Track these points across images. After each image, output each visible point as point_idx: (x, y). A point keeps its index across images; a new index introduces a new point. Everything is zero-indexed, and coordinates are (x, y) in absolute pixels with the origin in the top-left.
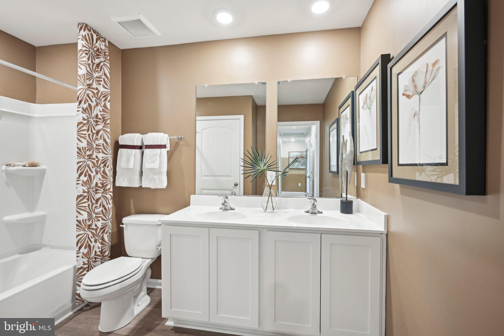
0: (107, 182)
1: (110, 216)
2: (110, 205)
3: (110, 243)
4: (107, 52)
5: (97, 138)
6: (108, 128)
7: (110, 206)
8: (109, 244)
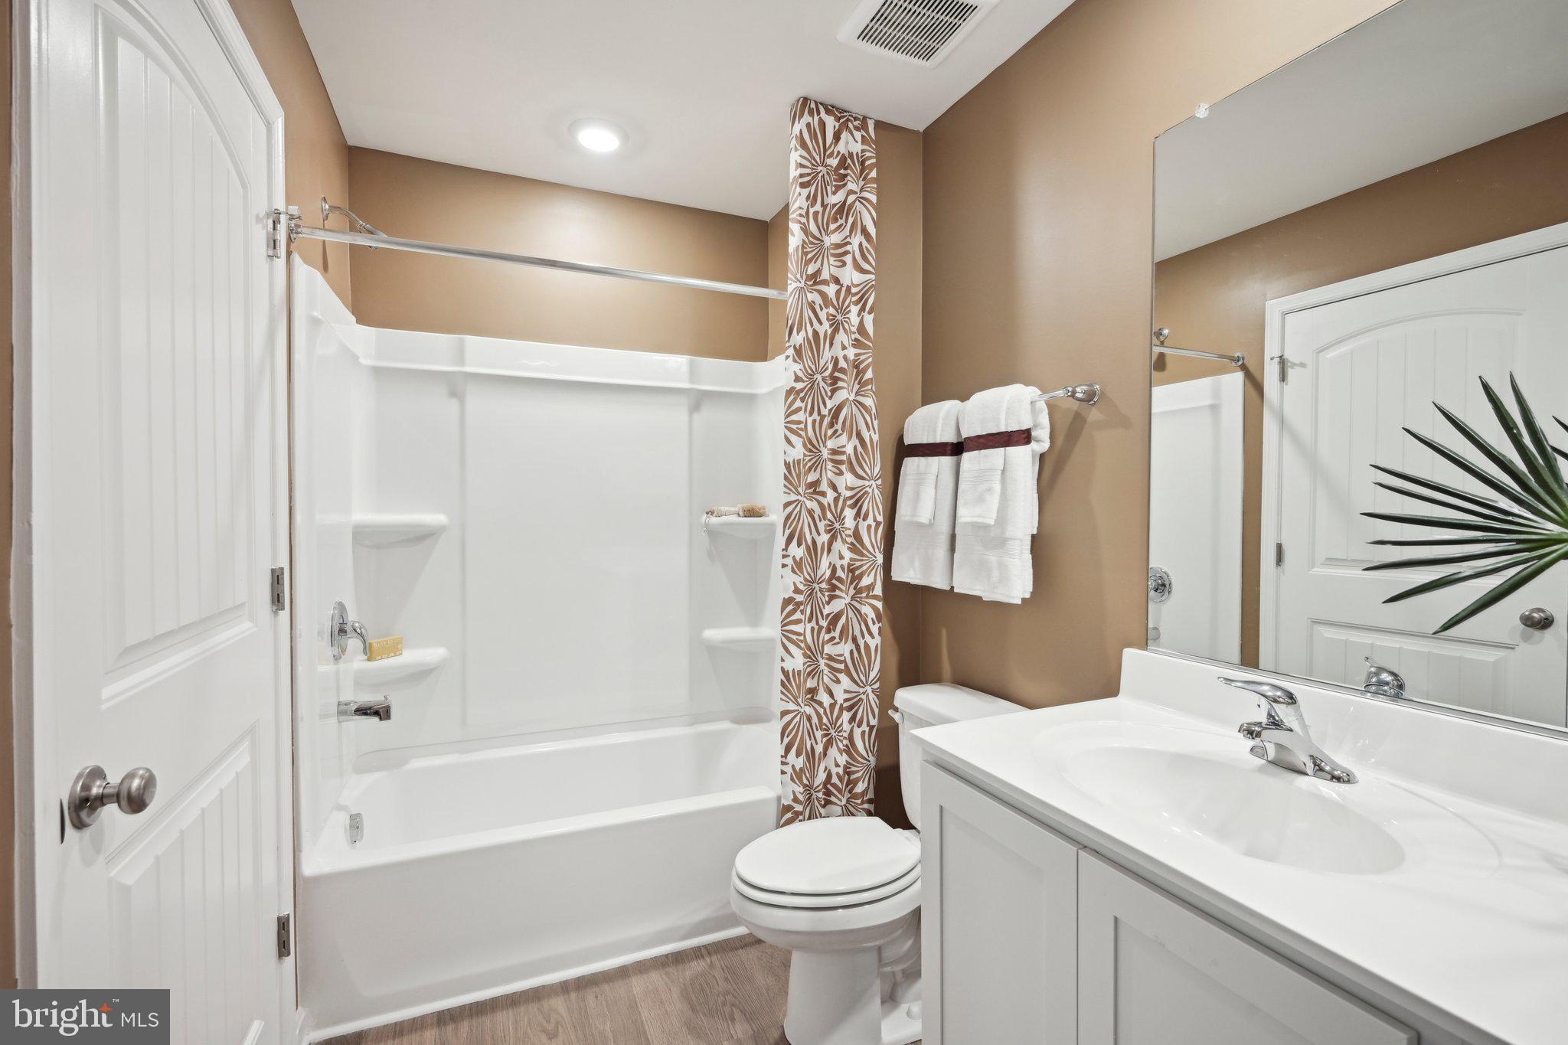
0: (862, 566)
1: (873, 675)
2: (873, 637)
3: (872, 759)
4: (869, 158)
5: (836, 431)
6: (868, 396)
7: (874, 642)
8: (869, 761)
